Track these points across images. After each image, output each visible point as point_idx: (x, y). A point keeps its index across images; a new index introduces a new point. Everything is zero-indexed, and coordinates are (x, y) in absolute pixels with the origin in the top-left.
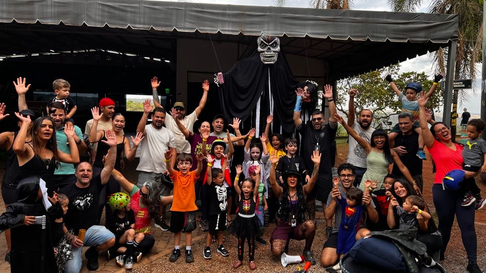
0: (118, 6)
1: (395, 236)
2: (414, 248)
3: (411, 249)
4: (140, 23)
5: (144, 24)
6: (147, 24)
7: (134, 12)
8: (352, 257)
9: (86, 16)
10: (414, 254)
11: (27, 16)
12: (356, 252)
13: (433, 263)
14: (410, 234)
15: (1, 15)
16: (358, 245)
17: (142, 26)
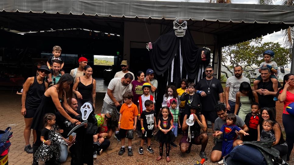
0: (90, 3)
1: (260, 145)
2: (271, 153)
4: (103, 13)
5: (105, 13)
6: (107, 13)
7: (100, 6)
8: (231, 157)
9: (72, 8)
10: (272, 157)
11: (38, 9)
12: (234, 154)
14: (269, 144)
15: (23, 8)
16: (235, 150)
17: (104, 14)
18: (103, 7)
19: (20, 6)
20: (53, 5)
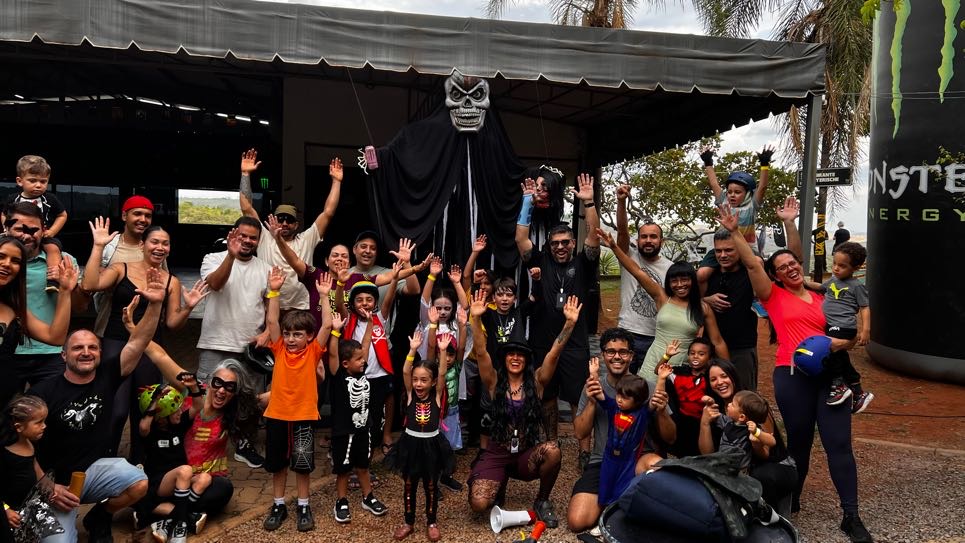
0: (158, 8)
1: (704, 467)
2: (739, 490)
3: (733, 490)
4: (204, 44)
5: (213, 46)
6: (221, 47)
7: (192, 21)
8: (624, 511)
9: (89, 25)
10: (739, 501)
12: (630, 501)
13: (775, 516)
14: (731, 462)
16: (635, 488)
17: (209, 50)
18: (204, 23)
20: (19, 12)
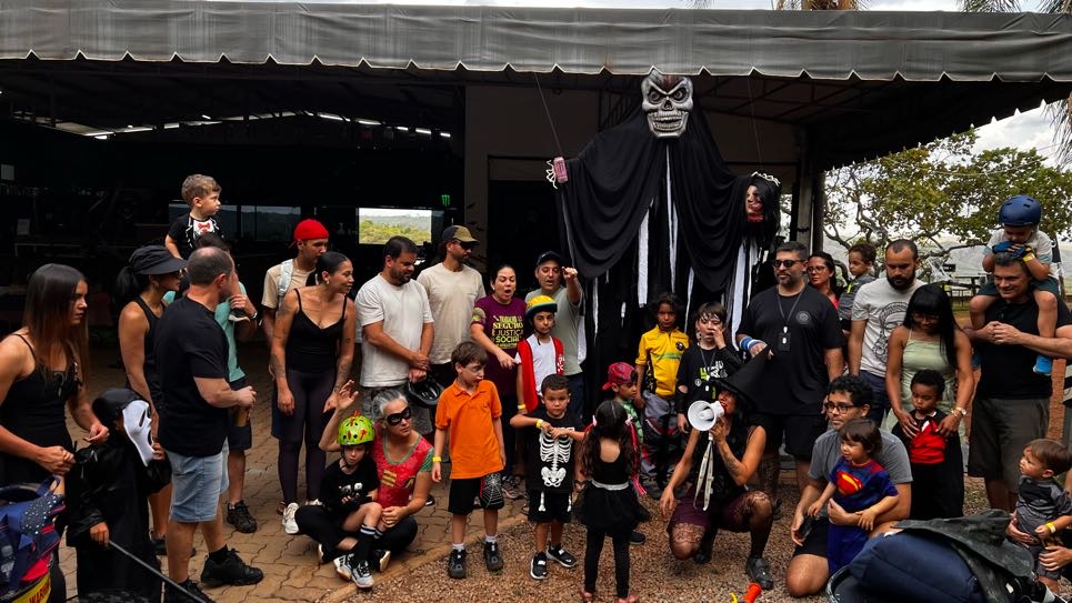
0: (339, 20)
1: (959, 532)
2: (1004, 562)
3: (997, 562)
4: (386, 55)
5: (395, 56)
6: (403, 57)
7: (375, 32)
8: (856, 577)
9: (274, 42)
10: (1004, 575)
11: (154, 47)
12: (864, 567)
15: (101, 45)
17: (390, 61)
18: (386, 34)
19: (90, 37)
20: (207, 32)
